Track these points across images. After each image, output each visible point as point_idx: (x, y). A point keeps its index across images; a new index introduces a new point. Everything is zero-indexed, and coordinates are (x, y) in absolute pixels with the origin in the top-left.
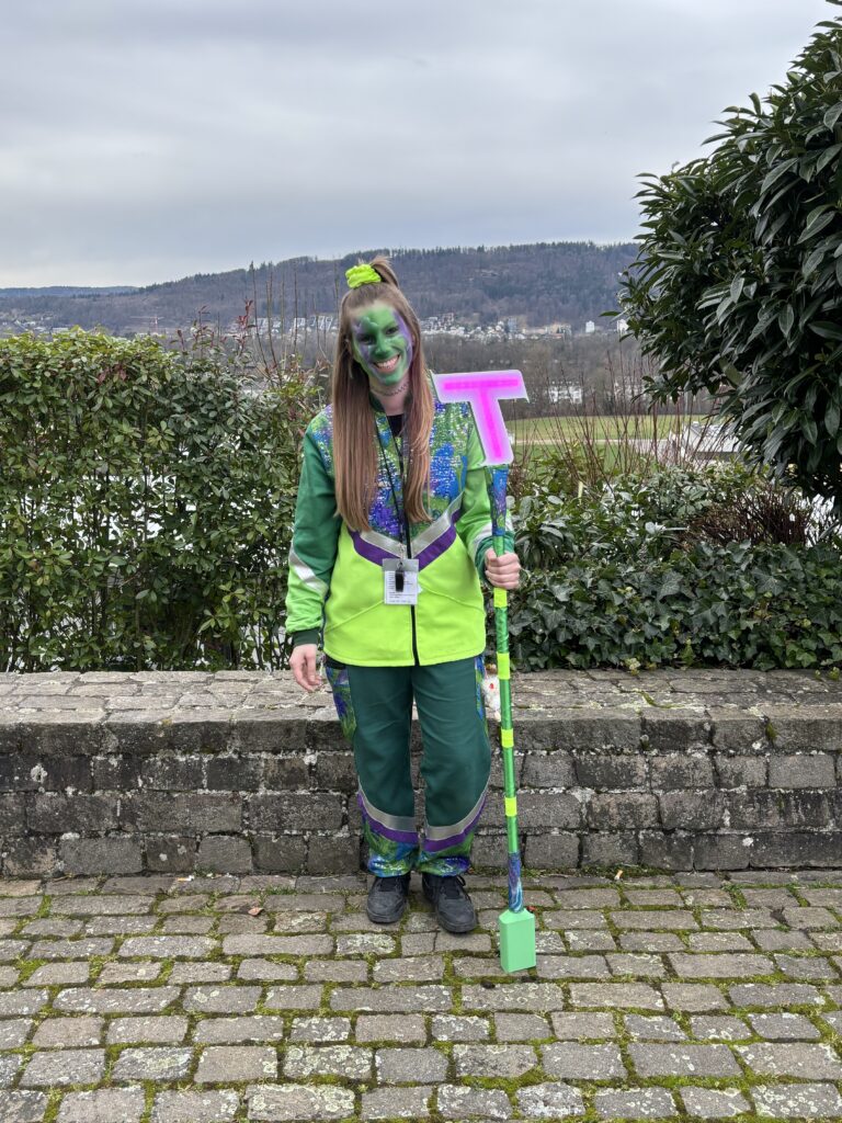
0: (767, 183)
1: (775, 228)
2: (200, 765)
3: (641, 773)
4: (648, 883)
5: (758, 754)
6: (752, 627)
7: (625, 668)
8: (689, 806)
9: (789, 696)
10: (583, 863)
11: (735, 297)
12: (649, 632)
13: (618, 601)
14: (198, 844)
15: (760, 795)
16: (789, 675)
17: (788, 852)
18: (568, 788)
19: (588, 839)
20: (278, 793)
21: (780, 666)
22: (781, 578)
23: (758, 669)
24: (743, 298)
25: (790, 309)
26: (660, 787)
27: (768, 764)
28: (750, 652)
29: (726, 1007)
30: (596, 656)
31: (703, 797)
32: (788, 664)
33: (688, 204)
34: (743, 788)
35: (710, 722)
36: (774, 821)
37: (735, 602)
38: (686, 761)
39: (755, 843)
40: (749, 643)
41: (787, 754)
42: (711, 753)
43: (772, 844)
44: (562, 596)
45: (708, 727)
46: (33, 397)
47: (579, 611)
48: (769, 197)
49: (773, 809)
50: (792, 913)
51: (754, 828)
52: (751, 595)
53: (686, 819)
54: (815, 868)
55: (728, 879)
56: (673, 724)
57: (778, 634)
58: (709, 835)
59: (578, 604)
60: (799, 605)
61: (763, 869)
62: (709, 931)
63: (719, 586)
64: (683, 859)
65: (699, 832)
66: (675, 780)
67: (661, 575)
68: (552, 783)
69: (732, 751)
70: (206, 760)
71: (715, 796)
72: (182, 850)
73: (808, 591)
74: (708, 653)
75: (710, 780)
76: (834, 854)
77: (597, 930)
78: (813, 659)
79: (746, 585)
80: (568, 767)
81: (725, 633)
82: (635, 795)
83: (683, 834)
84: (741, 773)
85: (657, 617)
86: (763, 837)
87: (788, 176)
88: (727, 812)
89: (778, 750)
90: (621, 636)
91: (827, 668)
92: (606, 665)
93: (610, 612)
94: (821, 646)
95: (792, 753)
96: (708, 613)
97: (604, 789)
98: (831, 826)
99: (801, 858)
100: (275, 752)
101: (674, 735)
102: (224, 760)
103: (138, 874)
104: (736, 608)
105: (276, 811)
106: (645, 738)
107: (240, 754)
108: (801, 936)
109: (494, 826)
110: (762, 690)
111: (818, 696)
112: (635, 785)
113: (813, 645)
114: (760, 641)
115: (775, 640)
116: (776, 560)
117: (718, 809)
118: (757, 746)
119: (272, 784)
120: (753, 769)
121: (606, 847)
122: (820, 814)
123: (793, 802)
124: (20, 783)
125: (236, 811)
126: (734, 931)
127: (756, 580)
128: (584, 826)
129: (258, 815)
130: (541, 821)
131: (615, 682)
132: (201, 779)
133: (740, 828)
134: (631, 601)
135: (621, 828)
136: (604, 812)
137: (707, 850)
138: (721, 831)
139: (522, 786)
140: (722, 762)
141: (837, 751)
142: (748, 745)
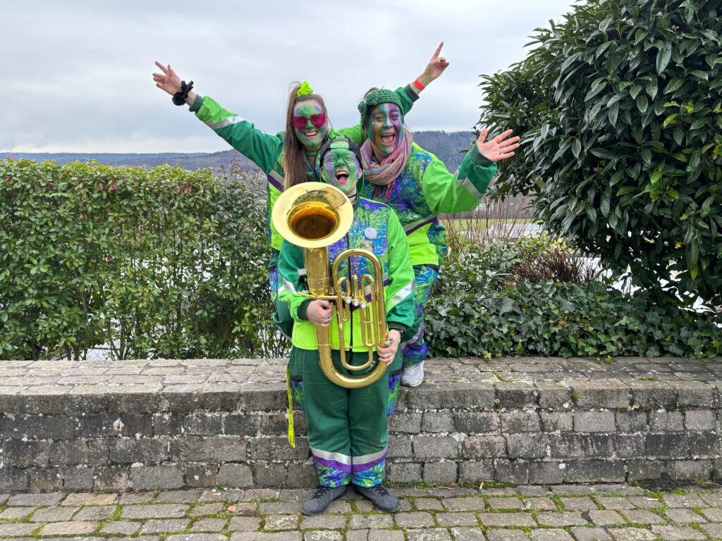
0: (564, 66)
1: (568, 94)
2: (220, 419)
3: (495, 423)
4: (500, 493)
5: (567, 410)
6: (557, 332)
7: (482, 356)
8: (525, 444)
9: (583, 373)
10: (460, 480)
11: (544, 135)
12: (496, 334)
13: (477, 316)
14: (219, 469)
15: (569, 436)
16: (581, 360)
17: (588, 473)
18: (450, 433)
19: (463, 465)
20: (268, 437)
21: (575, 355)
22: (574, 302)
23: (562, 357)
24: (549, 136)
25: (578, 141)
26: (507, 432)
27: (573, 417)
28: (556, 346)
30: (464, 349)
31: (534, 437)
32: (580, 353)
33: (511, 87)
34: (558, 432)
35: (537, 391)
36: (578, 453)
37: (547, 316)
38: (522, 415)
39: (567, 466)
40: (555, 341)
41: (585, 410)
42: (538, 410)
43: (577, 468)
44: (443, 313)
45: (536, 394)
46: (139, 202)
47: (453, 322)
48: (564, 76)
49: (577, 446)
50: (595, 515)
51: (566, 457)
52: (556, 312)
53: (523, 452)
54: (604, 483)
55: (551, 490)
56: (515, 392)
57: (574, 335)
58: (538, 462)
59: (453, 317)
60: (585, 318)
61: (572, 484)
62: (544, 528)
63: (536, 307)
64: (522, 477)
65: (531, 460)
66: (516, 427)
67: (501, 300)
68: (440, 429)
69: (550, 409)
70: (224, 416)
71: (541, 437)
72: (208, 473)
73: (590, 310)
74: (531, 347)
75: (538, 426)
76: (616, 474)
77: (472, 527)
78: (595, 351)
79: (553, 306)
80: (450, 419)
81: (542, 335)
82: (494, 437)
83: (522, 461)
84: (556, 423)
85: (500, 325)
86: (572, 463)
87: (576, 63)
88: (549, 447)
89: (579, 408)
90: (479, 337)
91: (602, 356)
92: (471, 355)
93: (472, 322)
94: (599, 343)
95: (588, 410)
96: (531, 323)
97: (472, 433)
98: (614, 456)
99: (595, 476)
100: (267, 411)
101: (515, 399)
102: (235, 416)
103: (180, 489)
104: (547, 320)
105: (268, 448)
106: (497, 401)
107: (245, 412)
108: (602, 531)
109: (404, 457)
110: (566, 370)
111: (601, 374)
112: (492, 431)
113: (594, 342)
114: (562, 340)
115: (572, 339)
116: (570, 291)
117: (543, 445)
118: (566, 406)
119: (265, 431)
120: (564, 420)
121: (474, 470)
122: (607, 448)
123: (590, 441)
124: (106, 431)
125: (243, 448)
126: (559, 527)
127: (559, 303)
128: (461, 456)
129: (256, 450)
130: (433, 454)
131: (477, 366)
132: (221, 428)
133: (557, 457)
134: (484, 315)
135: (483, 458)
136: (473, 448)
137: (537, 471)
138: (545, 460)
139: (421, 432)
140: (545, 415)
141: (616, 409)
142: (561, 405)
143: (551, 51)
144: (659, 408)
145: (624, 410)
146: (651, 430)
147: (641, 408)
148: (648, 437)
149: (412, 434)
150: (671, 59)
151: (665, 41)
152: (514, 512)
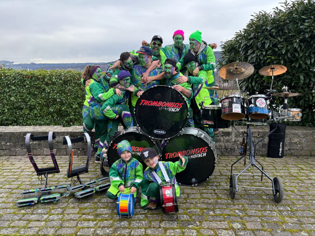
0: (242, 45)
1: (244, 52)
3: (222, 140)
4: (223, 157)
5: (241, 137)
8: (230, 145)
23: (242, 125)
26: (225, 142)
31: (232, 144)
33: (229, 48)
34: (239, 142)
38: (229, 138)
53: (230, 147)
56: (227, 132)
64: (229, 154)
65: (232, 149)
66: (228, 141)
71: (234, 144)
83: (229, 150)
87: (246, 44)
106: (223, 134)
110: (242, 128)
112: (221, 142)
117: (235, 146)
135: (219, 149)
137: (233, 152)
138: (235, 149)
141: (254, 137)
143: (239, 40)
145: (256, 137)
146: (264, 142)
147: (261, 136)
148: (263, 144)
150: (269, 44)
151: (268, 40)
152: (226, 160)
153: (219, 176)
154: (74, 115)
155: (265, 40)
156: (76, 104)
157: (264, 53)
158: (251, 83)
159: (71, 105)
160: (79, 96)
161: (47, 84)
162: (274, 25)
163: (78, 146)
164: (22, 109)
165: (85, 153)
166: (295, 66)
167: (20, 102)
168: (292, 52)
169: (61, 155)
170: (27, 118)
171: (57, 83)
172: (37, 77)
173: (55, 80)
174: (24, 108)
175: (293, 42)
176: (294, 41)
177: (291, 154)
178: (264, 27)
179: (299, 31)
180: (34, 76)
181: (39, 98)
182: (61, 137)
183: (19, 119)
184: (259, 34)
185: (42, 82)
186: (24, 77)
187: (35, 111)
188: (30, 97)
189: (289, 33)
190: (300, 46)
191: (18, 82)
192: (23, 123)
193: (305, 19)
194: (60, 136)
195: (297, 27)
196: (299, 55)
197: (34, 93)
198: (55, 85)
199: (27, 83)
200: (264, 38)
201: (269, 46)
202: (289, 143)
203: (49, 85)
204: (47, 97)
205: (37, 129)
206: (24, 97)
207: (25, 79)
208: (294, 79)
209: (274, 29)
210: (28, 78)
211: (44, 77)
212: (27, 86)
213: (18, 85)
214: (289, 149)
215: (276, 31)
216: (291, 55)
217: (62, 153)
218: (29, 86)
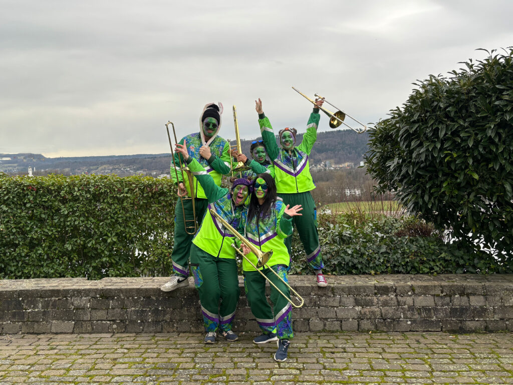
0: (401, 133)
1: (405, 144)
3: (375, 302)
4: (379, 334)
5: (410, 296)
6: (409, 261)
7: (370, 274)
8: (390, 312)
9: (420, 280)
10: (359, 329)
11: (396, 163)
12: (377, 263)
13: (367, 253)
14: (246, 323)
15: (411, 308)
16: (421, 275)
17: (422, 326)
18: (354, 306)
19: (361, 322)
21: (418, 273)
22: (416, 246)
23: (412, 274)
24: (398, 163)
25: (411, 166)
26: (381, 306)
27: (413, 299)
28: (409, 269)
29: (399, 358)
30: (361, 270)
31: (394, 309)
32: (421, 272)
33: (382, 135)
34: (406, 306)
35: (395, 286)
36: (417, 316)
37: (403, 253)
38: (388, 298)
39: (411, 323)
40: (408, 266)
41: (419, 296)
42: (396, 296)
43: (416, 323)
44: (350, 252)
45: (394, 288)
47: (355, 257)
48: (402, 136)
49: (416, 313)
50: (422, 340)
51: (411, 318)
52: (408, 251)
53: (390, 316)
54: (430, 331)
55: (403, 333)
56: (384, 287)
57: (417, 262)
58: (397, 321)
59: (355, 254)
60: (423, 254)
61: (414, 331)
62: (396, 344)
63: (398, 249)
64: (390, 328)
65: (394, 320)
66: (385, 304)
67: (380, 246)
68: (349, 305)
69: (402, 295)
71: (398, 309)
72: (241, 325)
73: (425, 249)
74: (396, 269)
75: (396, 303)
76: (436, 327)
77: (363, 343)
78: (428, 270)
79: (406, 248)
80: (354, 300)
81: (401, 263)
82: (374, 309)
83: (389, 320)
84: (405, 302)
85: (379, 259)
86: (414, 321)
87: (407, 131)
88: (402, 314)
89: (416, 294)
90: (369, 264)
91: (433, 273)
92: (364, 273)
93: (365, 257)
94: (431, 266)
95: (421, 296)
96: (395, 257)
97: (364, 307)
98: (434, 318)
99: (426, 328)
101: (385, 290)
104: (404, 255)
106: (376, 291)
108: (423, 345)
109: (332, 318)
110: (412, 279)
111: (429, 280)
112: (374, 305)
113: (428, 266)
114: (411, 265)
115: (416, 265)
116: (416, 241)
117: (399, 313)
118: (410, 293)
120: (409, 300)
121: (366, 324)
122: (431, 314)
123: (422, 311)
126: (404, 344)
127: (409, 247)
128: (359, 318)
130: (346, 317)
131: (367, 278)
132: (246, 304)
133: (406, 319)
134: (371, 253)
135: (370, 318)
136: (365, 314)
137: (397, 325)
138: (401, 319)
139: (340, 306)
140: (399, 298)
141: (434, 295)
142: (407, 293)
143: (395, 124)
144: (456, 294)
145: (438, 296)
146: (452, 305)
147: (447, 294)
148: (451, 309)
149: (335, 307)
150: (446, 132)
151: (443, 124)
152: (384, 339)
153: (368, 370)
154: (110, 256)
155: (438, 124)
156: (114, 236)
157: (439, 146)
158: (423, 197)
159: (104, 237)
160: (120, 220)
161: (64, 201)
162: (452, 100)
163: (113, 316)
164: (16, 246)
165: (126, 328)
166: (493, 167)
167: (14, 233)
168: (486, 144)
169: (83, 333)
170: (24, 262)
171: (81, 199)
172: (47, 188)
173: (78, 194)
174: (21, 244)
175: (485, 127)
176: (488, 125)
177: (507, 328)
178: (435, 103)
179: (494, 110)
180: (43, 188)
181: (48, 225)
182: (84, 298)
183: (9, 265)
184: (428, 114)
185: (55, 197)
186: (25, 188)
187: (39, 250)
188: (32, 223)
189: (478, 112)
190: (498, 134)
191: (14, 197)
192: (16, 272)
193: (504, 90)
194: (82, 297)
195: (490, 103)
196: (497, 149)
197: (40, 216)
198: (78, 202)
199: (29, 199)
200: (436, 121)
201: (446, 134)
202: (501, 306)
203: (67, 202)
204: (62, 224)
205: (43, 285)
206: (22, 224)
207: (26, 192)
208: (494, 191)
209: (451, 107)
210: (32, 191)
211: (60, 188)
212: (28, 205)
213: (13, 203)
214: (501, 319)
215: (455, 109)
216: (484, 148)
217: (84, 329)
218: (32, 205)
